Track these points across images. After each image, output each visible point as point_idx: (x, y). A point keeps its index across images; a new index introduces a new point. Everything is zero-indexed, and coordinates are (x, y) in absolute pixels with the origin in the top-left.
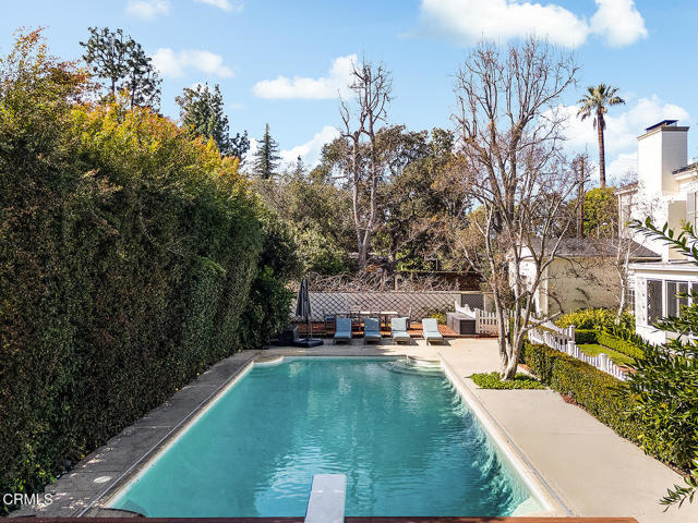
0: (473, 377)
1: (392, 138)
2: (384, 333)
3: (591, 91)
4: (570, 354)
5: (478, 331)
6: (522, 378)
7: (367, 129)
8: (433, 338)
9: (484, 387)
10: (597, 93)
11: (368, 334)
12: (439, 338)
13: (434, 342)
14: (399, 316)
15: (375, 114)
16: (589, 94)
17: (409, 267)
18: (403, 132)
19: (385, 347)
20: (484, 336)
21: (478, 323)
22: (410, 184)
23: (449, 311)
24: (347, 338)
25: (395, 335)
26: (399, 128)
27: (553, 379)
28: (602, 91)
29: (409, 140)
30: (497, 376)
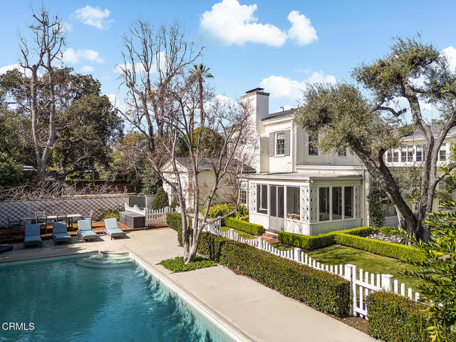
0: (162, 263)
1: (61, 76)
2: (72, 233)
3: (196, 67)
4: (231, 238)
5: (146, 224)
6: (200, 259)
7: (46, 64)
8: (116, 234)
9: (176, 271)
10: (199, 68)
11: (58, 236)
12: (121, 234)
13: (116, 237)
14: (82, 218)
15: (53, 53)
16: (194, 69)
17: (72, 177)
18: (72, 73)
19: (76, 246)
20: (152, 227)
21: (147, 219)
22: (81, 113)
23: (120, 210)
24: (38, 242)
25: (84, 235)
26: (68, 70)
27: (222, 258)
28: (201, 67)
29: (77, 80)
30: (180, 260)
